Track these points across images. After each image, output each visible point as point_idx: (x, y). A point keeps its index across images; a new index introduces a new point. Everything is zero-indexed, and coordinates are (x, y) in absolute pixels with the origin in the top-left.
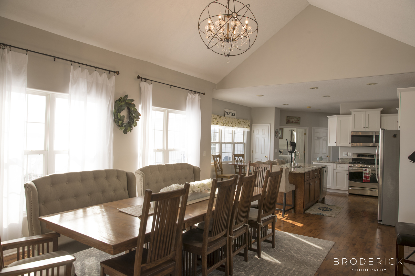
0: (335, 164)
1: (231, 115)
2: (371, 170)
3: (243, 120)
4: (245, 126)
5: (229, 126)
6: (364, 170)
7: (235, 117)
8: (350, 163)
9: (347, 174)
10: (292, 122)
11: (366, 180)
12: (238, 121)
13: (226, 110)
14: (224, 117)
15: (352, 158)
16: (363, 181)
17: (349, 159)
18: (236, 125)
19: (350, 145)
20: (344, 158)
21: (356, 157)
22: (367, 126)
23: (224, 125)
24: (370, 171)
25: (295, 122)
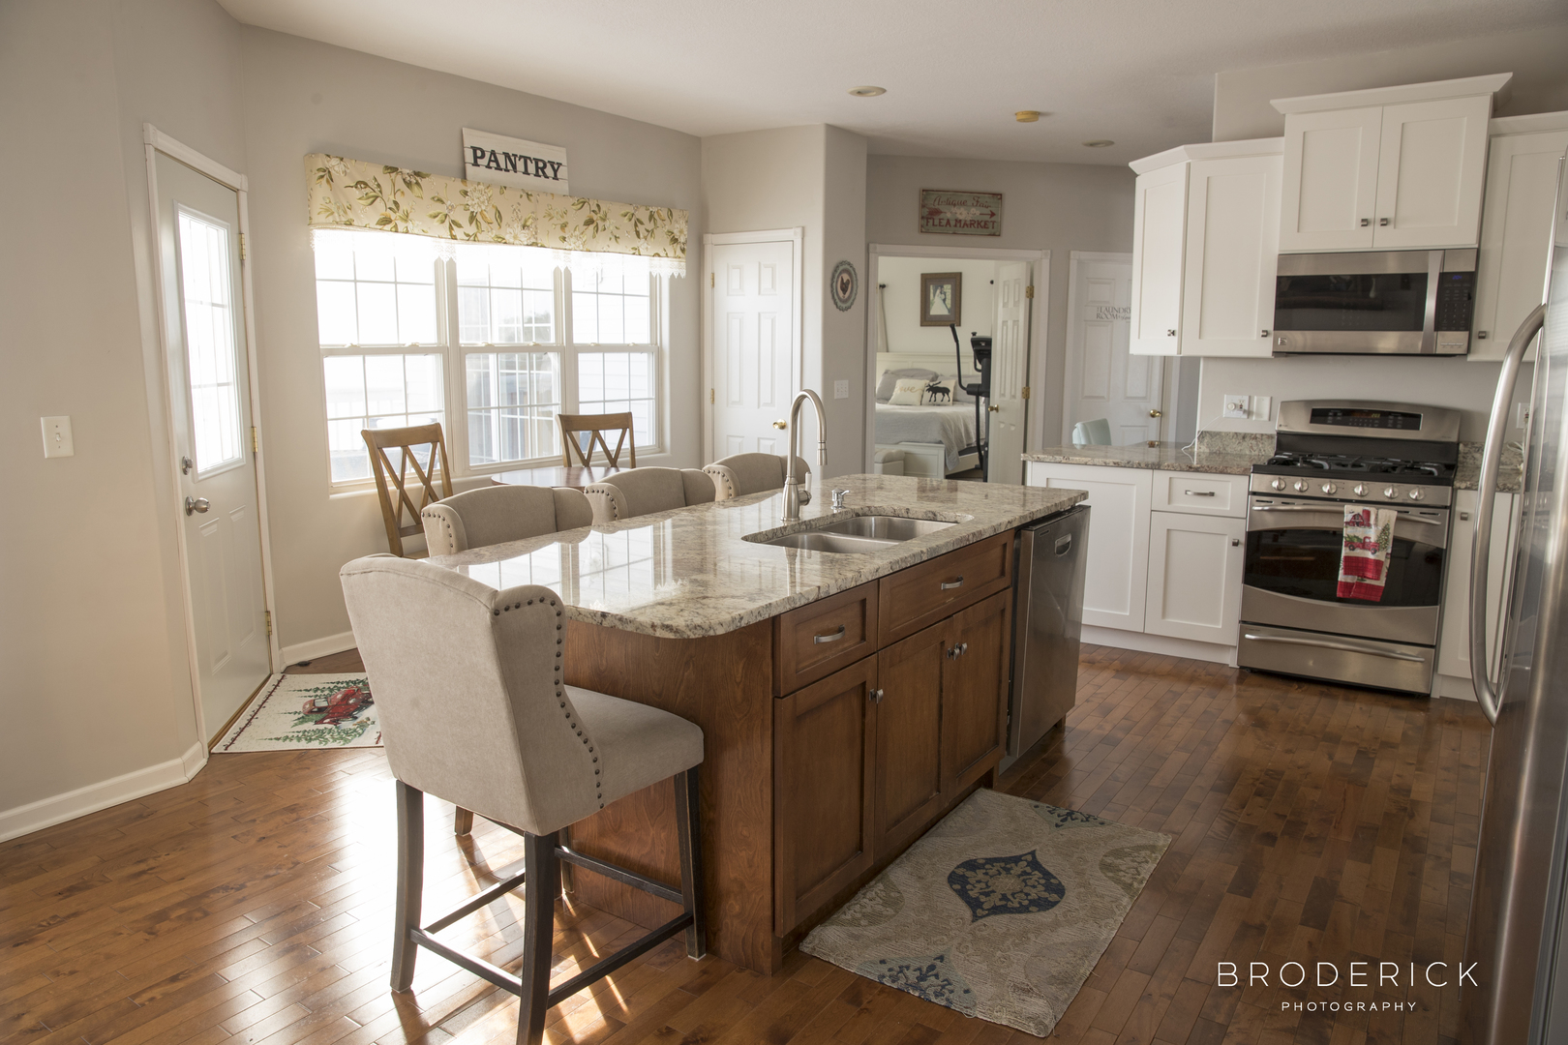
0: (1162, 477)
1: (526, 172)
2: (1398, 519)
3: (631, 210)
4: (642, 244)
5: (501, 240)
6: (1348, 517)
7: (562, 186)
8: (1258, 469)
9: (1235, 544)
10: (953, 223)
11: (1359, 585)
12: (585, 213)
13: (472, 139)
14: (459, 185)
15: (1273, 429)
16: (1339, 594)
17: (1254, 437)
18: (564, 239)
19: (1266, 348)
20: (1227, 434)
21: (1301, 424)
22: (1390, 215)
23: (457, 231)
24: (1386, 529)
25: (972, 223)
